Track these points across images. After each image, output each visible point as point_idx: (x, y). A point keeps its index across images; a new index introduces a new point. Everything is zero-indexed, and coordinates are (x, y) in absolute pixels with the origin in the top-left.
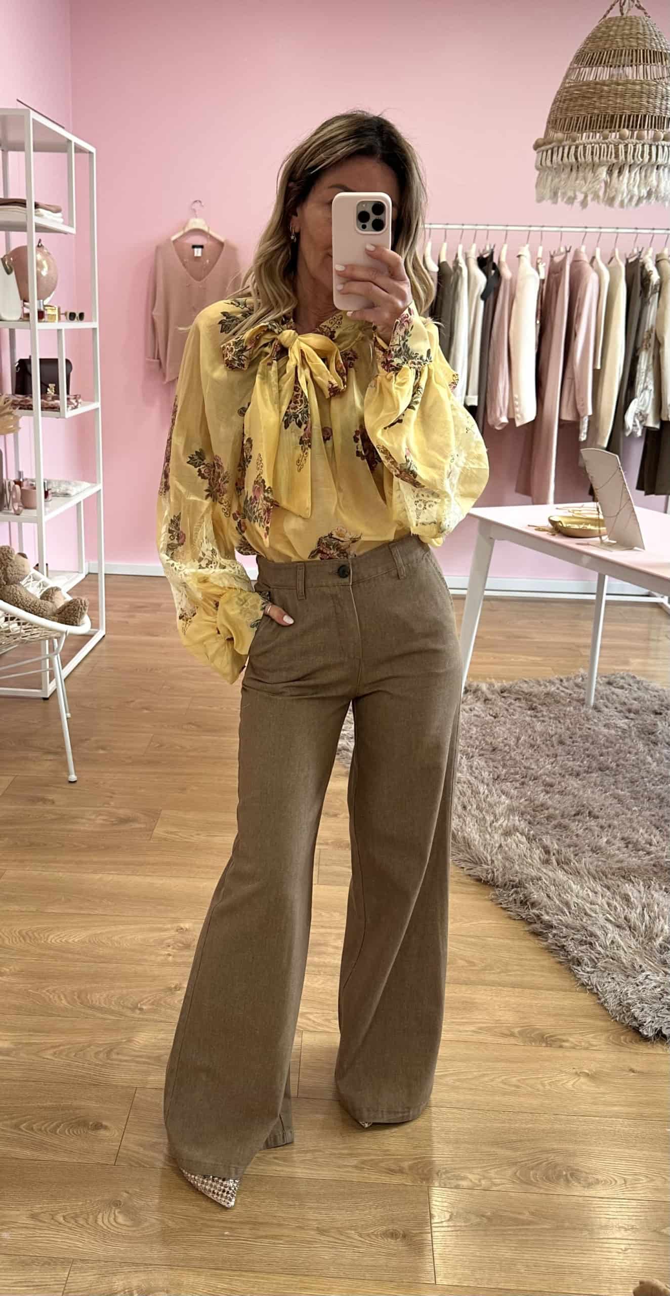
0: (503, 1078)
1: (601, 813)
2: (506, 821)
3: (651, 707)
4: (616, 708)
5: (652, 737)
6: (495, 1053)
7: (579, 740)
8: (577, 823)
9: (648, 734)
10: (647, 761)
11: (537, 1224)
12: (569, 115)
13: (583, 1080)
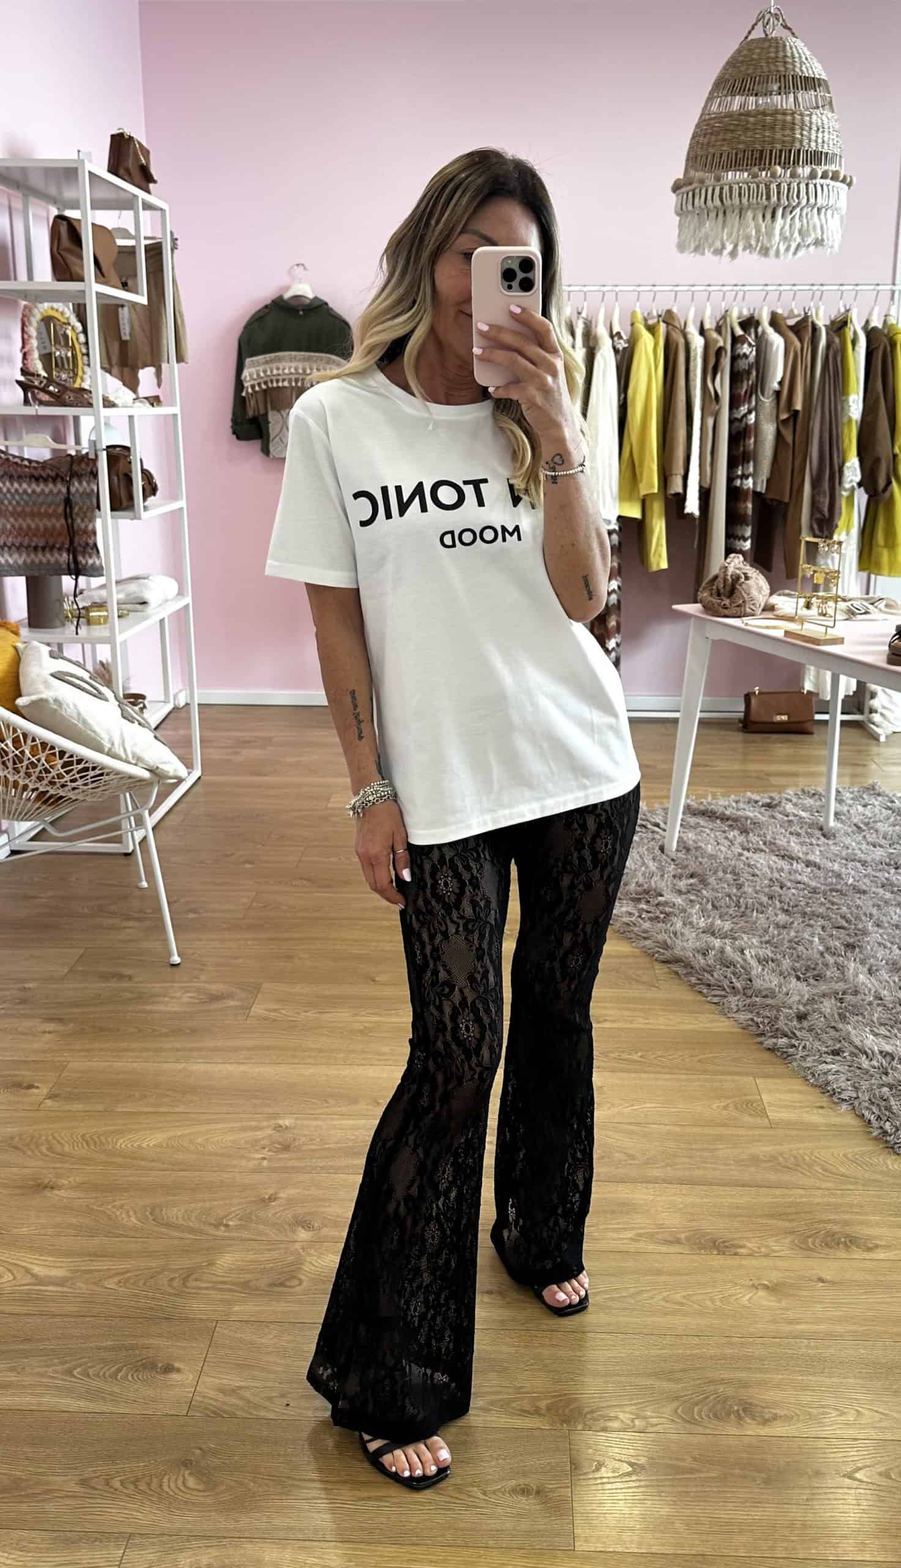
0: (665, 1294)
6: (657, 1265)
11: (700, 1471)
12: (712, 150)
13: (762, 1293)
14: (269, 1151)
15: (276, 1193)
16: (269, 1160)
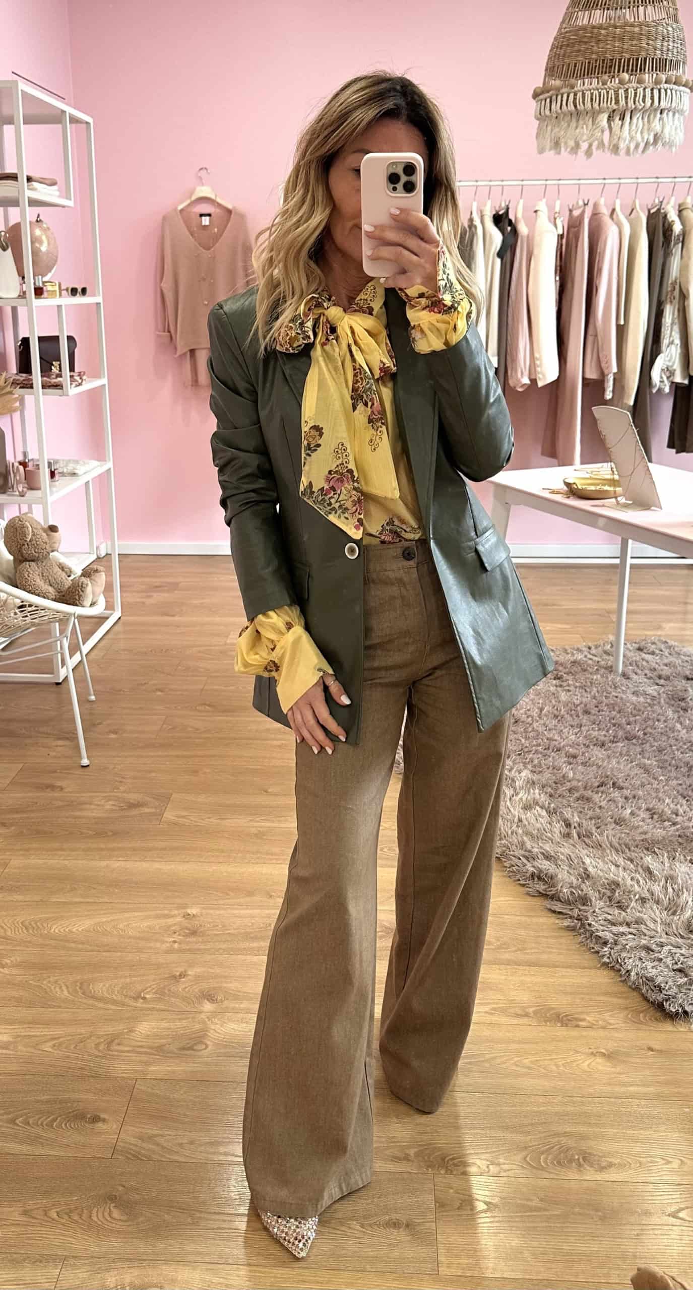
0: (516, 1059)
1: (626, 784)
2: (527, 795)
3: (682, 672)
4: (646, 675)
5: (683, 704)
6: (508, 1034)
7: (605, 709)
8: (600, 795)
9: (678, 700)
10: (676, 728)
11: (545, 1210)
12: (567, 61)
13: (599, 1060)
14: (179, 935)
15: (185, 971)
16: (180, 944)
